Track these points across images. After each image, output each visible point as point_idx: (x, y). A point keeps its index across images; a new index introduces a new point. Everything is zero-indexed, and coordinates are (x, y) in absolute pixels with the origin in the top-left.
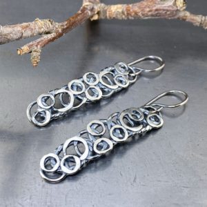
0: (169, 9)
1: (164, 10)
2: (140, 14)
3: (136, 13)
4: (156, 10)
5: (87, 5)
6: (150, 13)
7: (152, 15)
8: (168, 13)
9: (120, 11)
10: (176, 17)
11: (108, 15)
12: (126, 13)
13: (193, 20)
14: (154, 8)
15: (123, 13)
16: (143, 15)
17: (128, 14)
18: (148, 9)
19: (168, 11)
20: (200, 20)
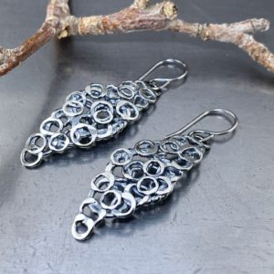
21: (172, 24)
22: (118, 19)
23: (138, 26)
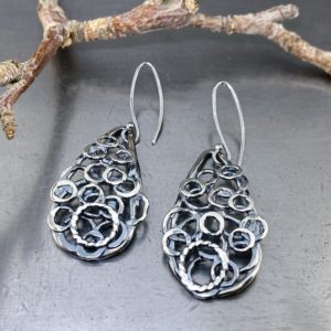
0: (176, 14)
1: (169, 17)
2: (135, 28)
3: (129, 27)
4: (159, 18)
5: (54, 27)
6: (150, 25)
7: (153, 27)
8: (176, 20)
9: (104, 27)
10: (187, 25)
11: (86, 36)
12: (113, 29)
13: (211, 24)
14: (155, 17)
15: (109, 29)
16: (140, 28)
17: (117, 30)
18: (146, 20)
19: (175, 17)
20: (220, 24)
21: (194, 20)
22: (133, 19)
23: (156, 24)
